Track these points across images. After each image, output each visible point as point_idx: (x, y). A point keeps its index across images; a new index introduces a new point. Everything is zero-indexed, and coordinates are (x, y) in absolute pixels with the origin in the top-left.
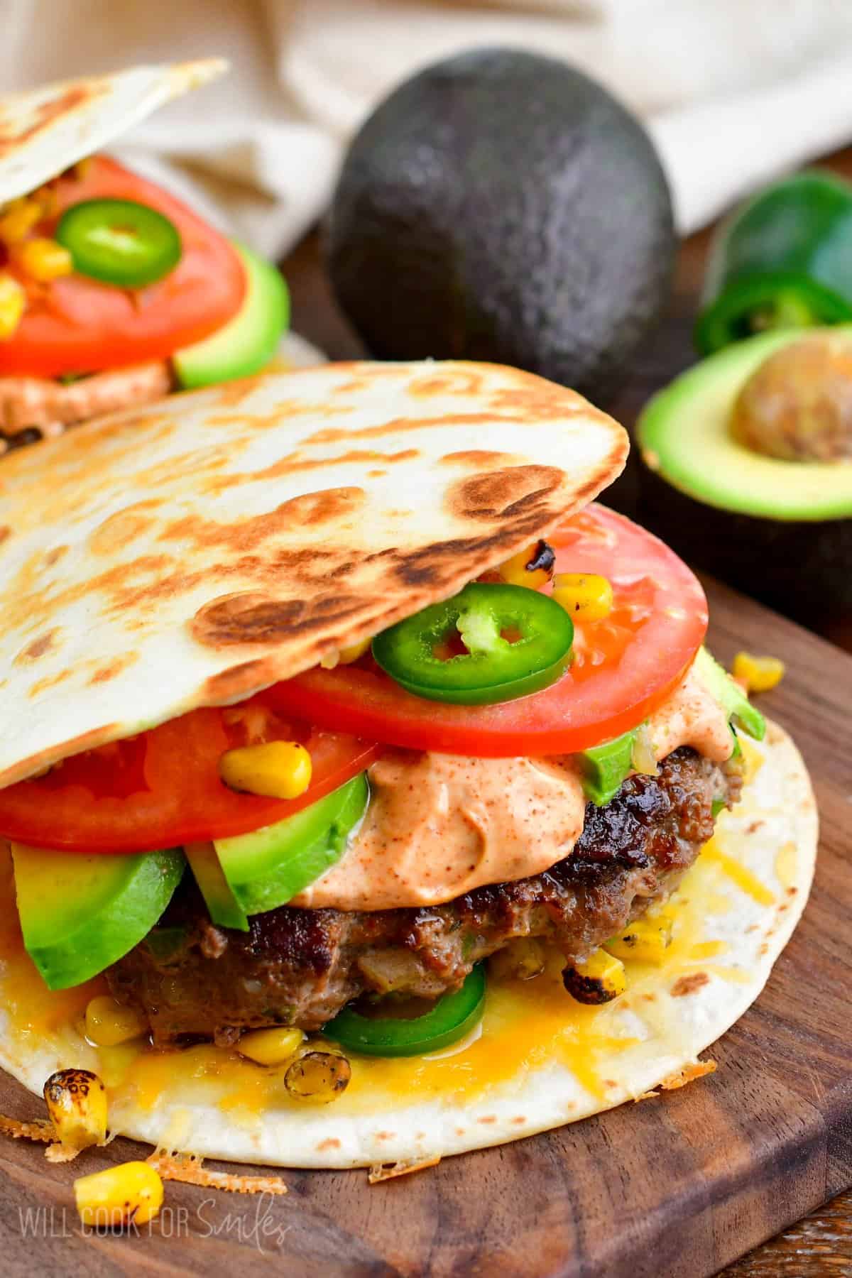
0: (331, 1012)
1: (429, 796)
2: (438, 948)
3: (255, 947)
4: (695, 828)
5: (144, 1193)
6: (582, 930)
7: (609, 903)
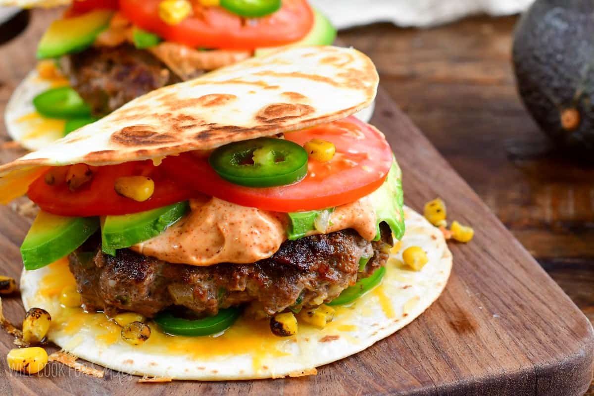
1: (206, 215)
2: (200, 287)
6: (272, 296)
7: (287, 286)
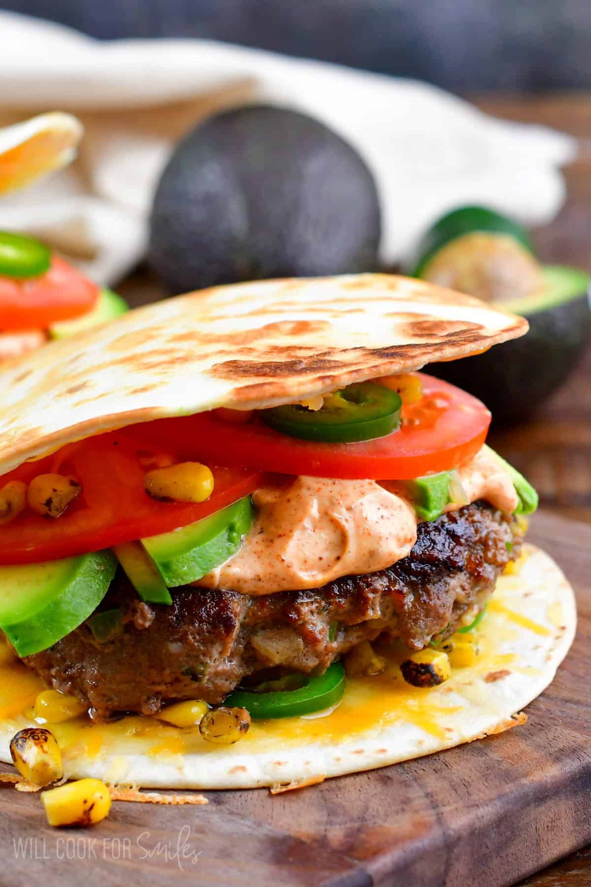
0: (231, 683)
2: (313, 624)
3: (176, 616)
4: (495, 555)
5: (98, 795)
6: (418, 619)
7: (438, 598)
